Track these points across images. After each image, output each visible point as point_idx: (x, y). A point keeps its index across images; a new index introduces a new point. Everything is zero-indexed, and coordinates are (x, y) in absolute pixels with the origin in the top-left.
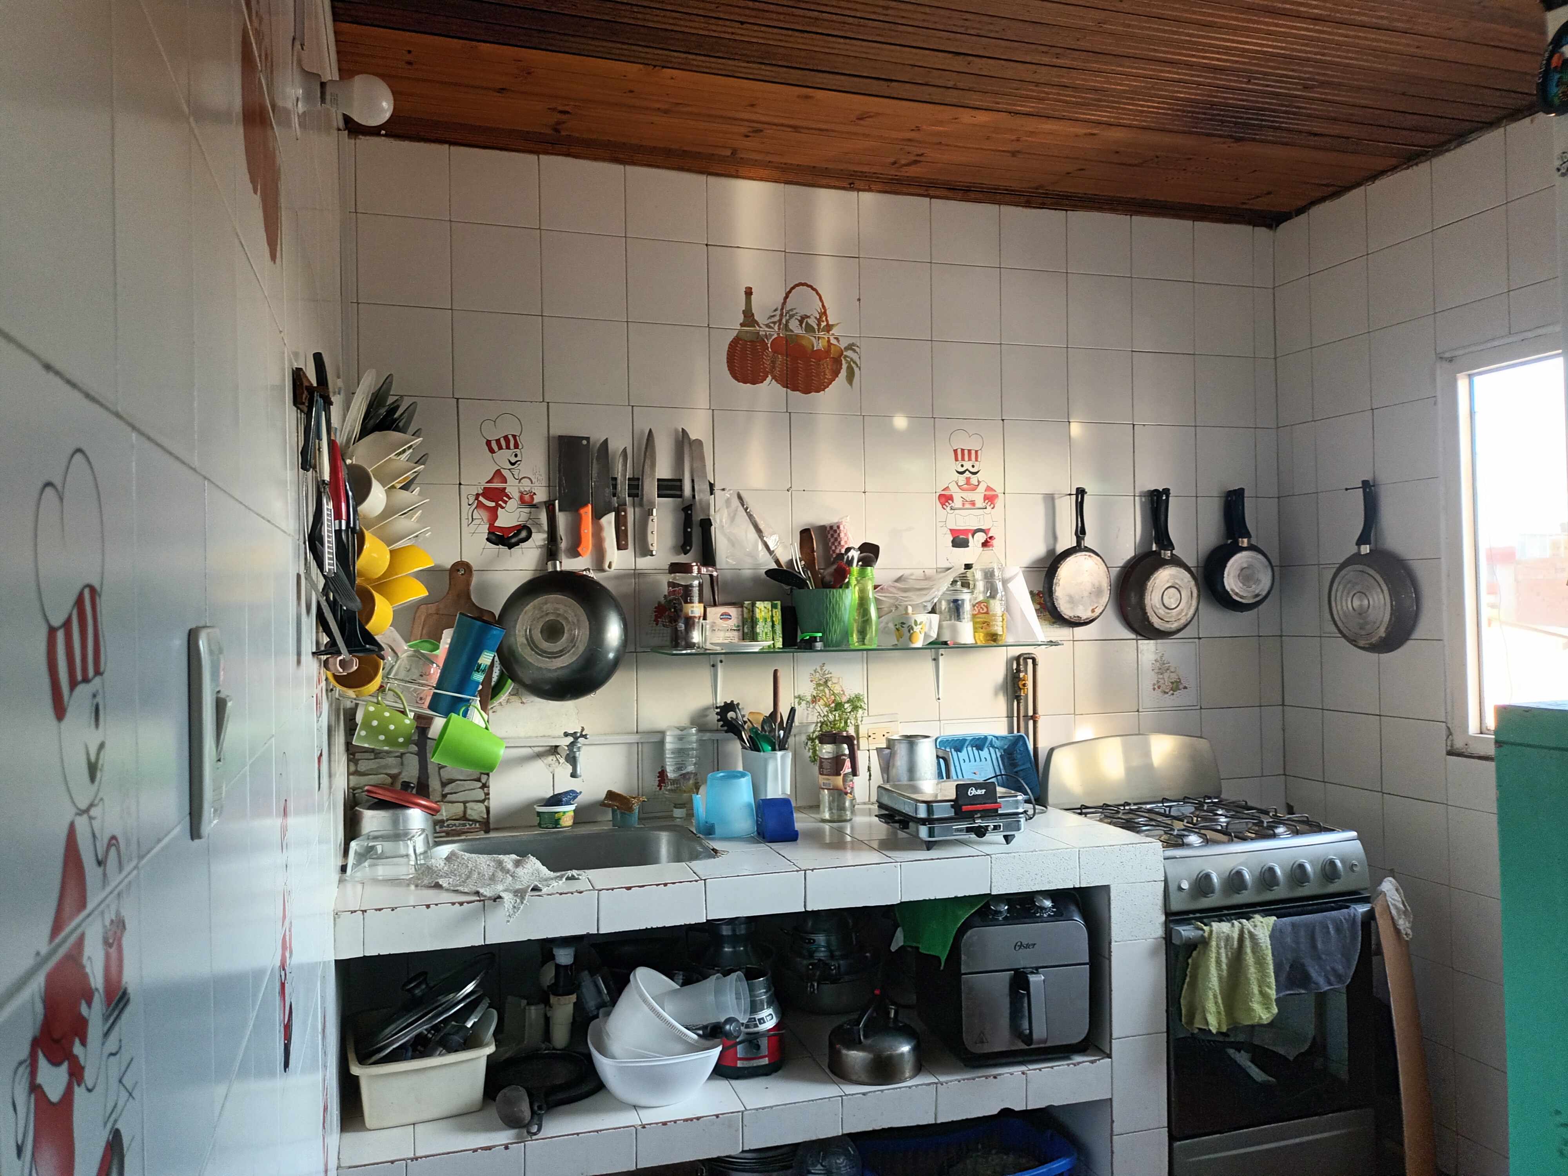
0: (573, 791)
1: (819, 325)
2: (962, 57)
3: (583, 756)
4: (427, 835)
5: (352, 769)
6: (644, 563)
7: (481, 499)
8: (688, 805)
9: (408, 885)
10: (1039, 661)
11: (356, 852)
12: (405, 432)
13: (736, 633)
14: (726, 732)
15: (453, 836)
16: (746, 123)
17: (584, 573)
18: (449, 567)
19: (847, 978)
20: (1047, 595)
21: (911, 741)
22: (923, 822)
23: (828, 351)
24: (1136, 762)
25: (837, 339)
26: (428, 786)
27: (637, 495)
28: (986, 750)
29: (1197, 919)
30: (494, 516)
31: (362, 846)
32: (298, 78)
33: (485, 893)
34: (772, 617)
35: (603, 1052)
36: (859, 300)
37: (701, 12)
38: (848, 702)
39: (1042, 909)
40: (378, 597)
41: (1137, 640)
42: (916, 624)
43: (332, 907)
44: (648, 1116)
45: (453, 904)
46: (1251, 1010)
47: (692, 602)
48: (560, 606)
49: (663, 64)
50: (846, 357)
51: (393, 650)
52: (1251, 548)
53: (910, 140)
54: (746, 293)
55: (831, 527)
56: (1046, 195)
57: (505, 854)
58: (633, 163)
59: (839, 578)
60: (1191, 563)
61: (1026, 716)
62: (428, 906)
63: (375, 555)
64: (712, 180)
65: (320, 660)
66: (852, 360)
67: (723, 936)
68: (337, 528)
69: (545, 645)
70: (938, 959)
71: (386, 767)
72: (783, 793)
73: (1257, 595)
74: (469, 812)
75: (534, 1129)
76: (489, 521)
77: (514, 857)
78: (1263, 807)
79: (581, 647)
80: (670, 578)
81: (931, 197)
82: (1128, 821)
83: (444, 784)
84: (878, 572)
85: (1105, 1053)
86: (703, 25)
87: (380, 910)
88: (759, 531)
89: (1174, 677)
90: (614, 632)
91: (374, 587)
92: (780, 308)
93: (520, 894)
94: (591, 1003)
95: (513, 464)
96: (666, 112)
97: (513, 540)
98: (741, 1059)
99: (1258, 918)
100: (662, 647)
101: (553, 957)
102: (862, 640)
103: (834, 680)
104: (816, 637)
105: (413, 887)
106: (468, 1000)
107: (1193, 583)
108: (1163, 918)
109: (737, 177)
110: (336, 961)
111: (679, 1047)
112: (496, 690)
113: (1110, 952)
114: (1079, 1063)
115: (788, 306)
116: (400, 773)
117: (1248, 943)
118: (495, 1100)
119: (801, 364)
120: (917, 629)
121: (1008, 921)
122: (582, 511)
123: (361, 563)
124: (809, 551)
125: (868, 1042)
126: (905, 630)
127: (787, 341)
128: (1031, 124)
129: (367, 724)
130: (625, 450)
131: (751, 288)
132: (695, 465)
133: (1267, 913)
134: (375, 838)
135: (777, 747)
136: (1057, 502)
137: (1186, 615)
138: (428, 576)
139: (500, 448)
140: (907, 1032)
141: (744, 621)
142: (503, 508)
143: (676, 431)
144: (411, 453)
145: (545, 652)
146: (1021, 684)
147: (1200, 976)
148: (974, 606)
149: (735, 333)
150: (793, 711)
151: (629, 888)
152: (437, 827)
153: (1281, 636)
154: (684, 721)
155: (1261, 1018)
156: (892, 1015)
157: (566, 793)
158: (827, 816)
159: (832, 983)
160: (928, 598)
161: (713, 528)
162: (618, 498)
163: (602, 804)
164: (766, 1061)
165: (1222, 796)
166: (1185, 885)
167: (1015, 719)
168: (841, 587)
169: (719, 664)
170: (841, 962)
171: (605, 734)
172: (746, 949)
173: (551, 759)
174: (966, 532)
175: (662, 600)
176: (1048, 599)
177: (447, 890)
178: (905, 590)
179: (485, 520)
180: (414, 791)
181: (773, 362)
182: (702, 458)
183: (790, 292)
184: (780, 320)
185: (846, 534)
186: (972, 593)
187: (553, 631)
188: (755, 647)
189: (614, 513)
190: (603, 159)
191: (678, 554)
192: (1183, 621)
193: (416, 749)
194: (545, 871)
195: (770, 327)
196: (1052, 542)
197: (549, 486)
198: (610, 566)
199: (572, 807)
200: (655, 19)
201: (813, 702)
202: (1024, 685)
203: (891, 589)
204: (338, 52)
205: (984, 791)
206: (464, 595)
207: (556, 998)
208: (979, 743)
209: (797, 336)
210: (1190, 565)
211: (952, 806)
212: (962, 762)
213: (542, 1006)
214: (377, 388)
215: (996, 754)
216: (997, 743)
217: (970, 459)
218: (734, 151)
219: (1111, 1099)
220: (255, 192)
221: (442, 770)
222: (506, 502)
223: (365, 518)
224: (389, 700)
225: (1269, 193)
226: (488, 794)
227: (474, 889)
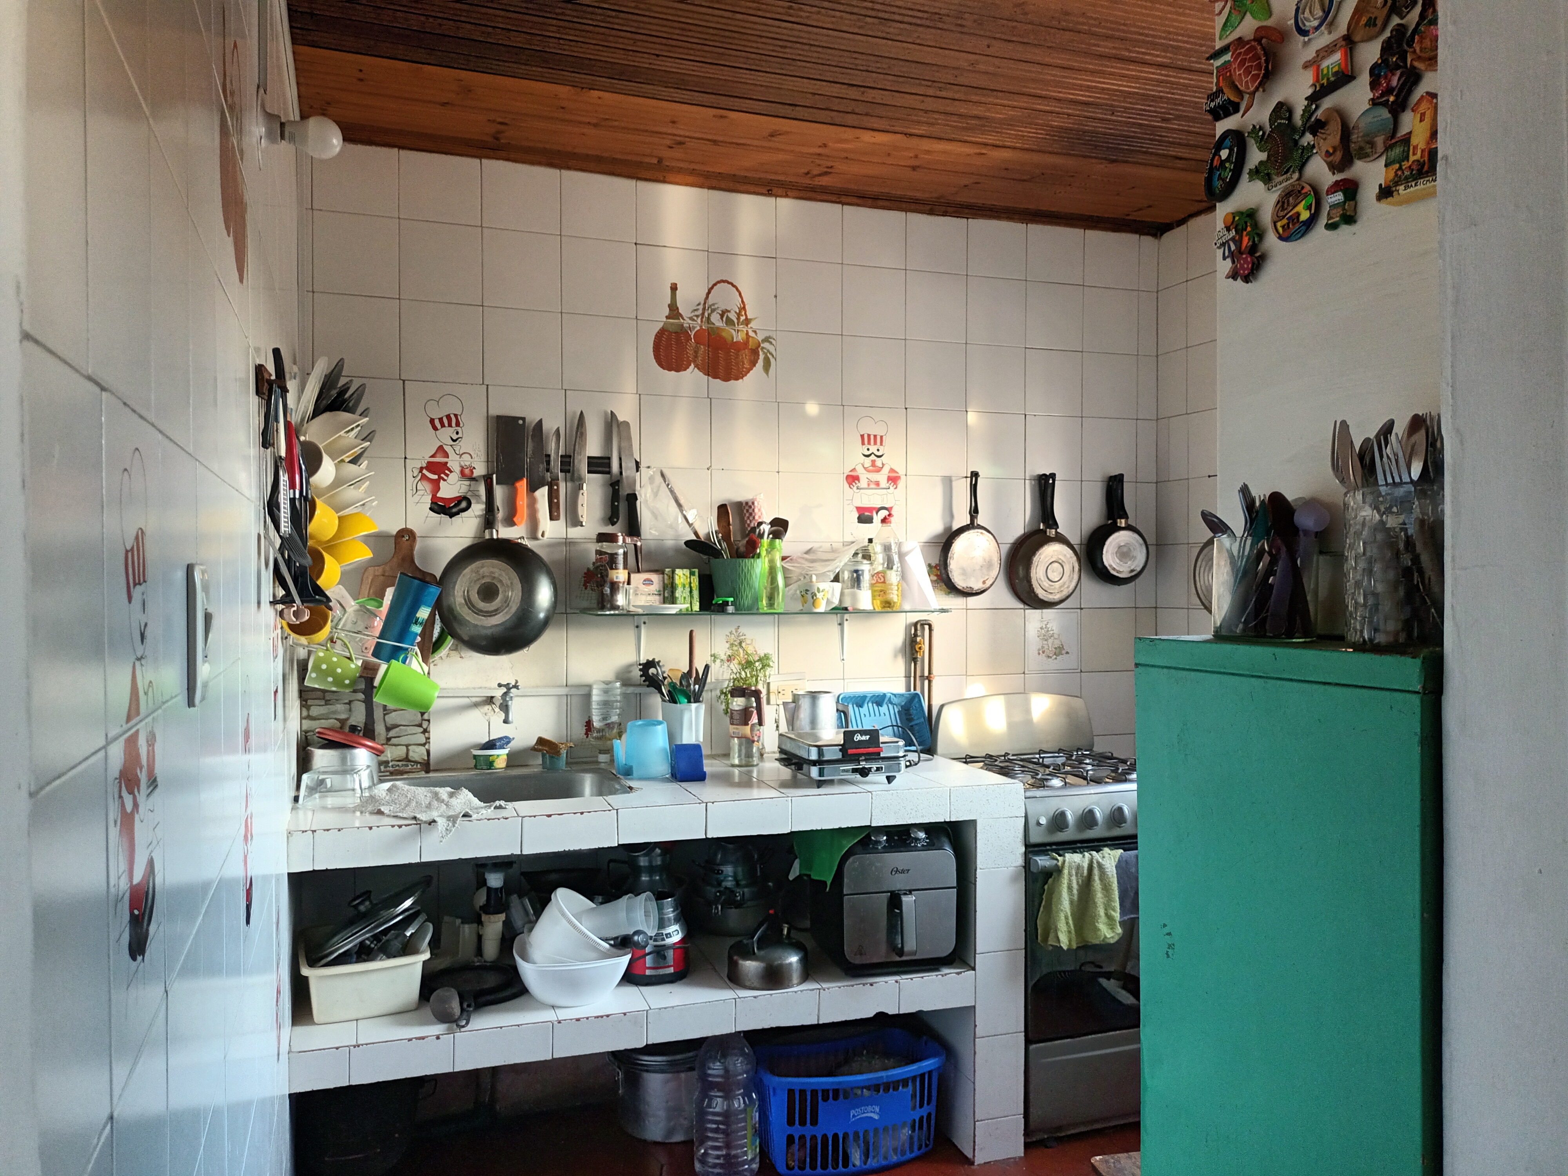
0: (506, 737)
1: (738, 319)
2: (855, 88)
3: (516, 705)
4: (371, 771)
5: (305, 713)
6: (575, 533)
7: (425, 471)
8: (609, 751)
9: (354, 812)
10: (934, 627)
11: (307, 786)
12: (354, 413)
13: (657, 597)
14: (648, 686)
15: (396, 775)
16: (670, 137)
17: (519, 541)
18: (395, 533)
19: (749, 903)
20: (942, 568)
21: (814, 696)
22: (814, 763)
23: (746, 343)
24: (1018, 717)
25: (755, 332)
26: (374, 731)
27: (569, 471)
28: (885, 706)
29: (1053, 851)
30: (437, 488)
31: (313, 779)
32: (261, 119)
33: (421, 818)
34: (690, 583)
35: (525, 958)
36: (776, 296)
37: (621, 46)
38: (758, 661)
39: (917, 839)
40: (327, 558)
41: (1024, 609)
42: (819, 591)
43: (286, 827)
44: (563, 1014)
45: (393, 826)
46: (1097, 930)
47: (616, 569)
48: (496, 570)
49: (590, 87)
50: (763, 348)
51: (341, 604)
52: (1129, 528)
53: (819, 155)
54: (671, 288)
55: (747, 503)
56: (948, 204)
57: (441, 787)
58: (569, 168)
59: (751, 550)
60: (1075, 540)
61: (922, 676)
62: (371, 828)
63: (326, 521)
64: (642, 185)
65: (276, 610)
66: (768, 351)
67: (640, 866)
68: (292, 496)
69: (482, 605)
70: (825, 883)
71: (335, 712)
72: (697, 739)
73: (1132, 571)
74: (411, 754)
75: (463, 1023)
76: (432, 492)
77: (449, 789)
78: (1122, 757)
79: (514, 607)
80: (598, 546)
81: (843, 204)
82: (1002, 768)
83: (388, 729)
84: (785, 546)
85: (970, 966)
86: (623, 56)
87: (328, 830)
88: (680, 505)
89: (1057, 643)
90: (544, 595)
91: (324, 549)
92: (702, 302)
93: (453, 819)
94: (518, 920)
95: (454, 441)
96: (595, 125)
97: (454, 510)
98: (649, 968)
99: (1106, 850)
100: (590, 609)
101: (485, 881)
102: (771, 605)
103: (748, 642)
104: (728, 602)
105: (358, 814)
106: (407, 914)
107: (1075, 558)
108: (1023, 849)
109: (664, 181)
110: (289, 874)
111: (594, 955)
112: (437, 645)
113: (976, 878)
114: (946, 975)
115: (711, 301)
116: (347, 719)
117: (1096, 872)
118: (428, 1001)
119: (721, 354)
120: (819, 595)
121: (887, 849)
122: (518, 485)
123: (312, 528)
124: (725, 524)
125: (762, 953)
126: (809, 596)
127: (709, 333)
128: (926, 145)
129: (317, 668)
130: (558, 430)
131: (676, 284)
132: (623, 445)
133: (1116, 847)
134: (325, 773)
135: (692, 700)
136: (954, 483)
137: (1068, 587)
138: (376, 540)
139: (443, 425)
140: (798, 946)
141: (665, 587)
142: (445, 480)
143: (606, 413)
144: (360, 431)
145: (481, 611)
146: (917, 647)
147: (1054, 900)
148: (873, 576)
149: (661, 325)
150: (707, 667)
151: (549, 816)
152: (382, 768)
153: (1156, 608)
154: (609, 675)
155: (1105, 937)
156: (785, 932)
157: (501, 739)
158: (736, 762)
159: (736, 908)
160: (830, 568)
161: (638, 502)
162: (551, 473)
163: (533, 749)
164: (671, 970)
165: (1094, 749)
166: (1043, 821)
167: (912, 679)
168: (753, 557)
169: (643, 626)
170: (746, 890)
171: (537, 687)
172: (661, 879)
173: (487, 708)
174: (870, 509)
175: (591, 567)
176: (943, 571)
177: (388, 816)
178: (813, 561)
179: (428, 492)
180: (361, 734)
181: (696, 352)
182: (629, 438)
183: (712, 288)
184: (703, 314)
185: (759, 510)
186: (871, 564)
187: (489, 592)
188: (673, 609)
189: (547, 488)
190: (539, 164)
191: (607, 525)
192: (1065, 593)
193: (363, 696)
194: (476, 801)
195: (694, 320)
196: (948, 519)
197: (488, 461)
198: (543, 535)
199: (505, 751)
200: (580, 50)
201: (728, 661)
202: (920, 648)
203: (800, 560)
204: (296, 69)
205: (868, 737)
206: (409, 559)
207: (488, 916)
208: (879, 700)
209: (718, 328)
210: (1072, 543)
211: (840, 750)
212: (862, 716)
213: (475, 925)
214: (330, 371)
215: (894, 710)
216: (895, 700)
217: (875, 443)
218: (660, 160)
219: (974, 1007)
220: (229, 235)
221: (386, 717)
222: (447, 475)
223: (316, 488)
224: (338, 648)
225: (1150, 206)
226: (429, 738)
227: (412, 815)
